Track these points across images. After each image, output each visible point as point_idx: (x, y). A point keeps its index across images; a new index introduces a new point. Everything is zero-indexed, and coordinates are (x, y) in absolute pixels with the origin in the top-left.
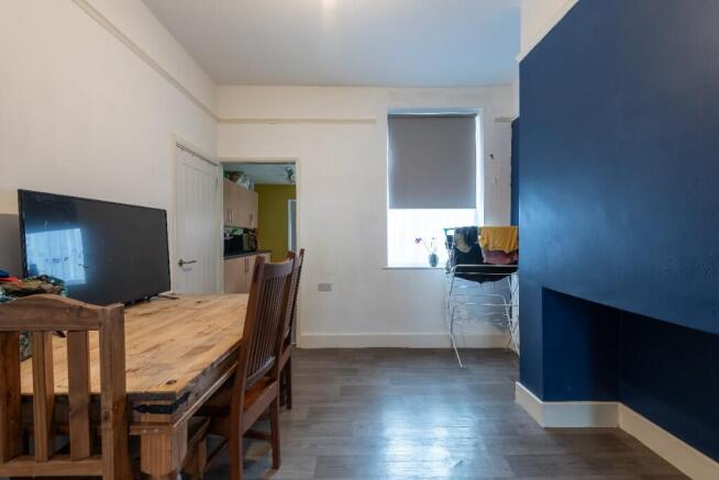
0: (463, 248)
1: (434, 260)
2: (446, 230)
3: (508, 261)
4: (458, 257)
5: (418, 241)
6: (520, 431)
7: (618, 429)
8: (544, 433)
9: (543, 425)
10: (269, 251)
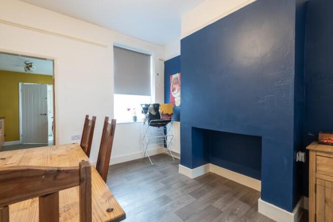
0: (153, 113)
1: (135, 119)
2: (142, 105)
3: (169, 118)
4: (151, 117)
5: (129, 110)
6: (187, 183)
7: (210, 172)
8: (194, 181)
9: (192, 178)
10: (4, 118)
